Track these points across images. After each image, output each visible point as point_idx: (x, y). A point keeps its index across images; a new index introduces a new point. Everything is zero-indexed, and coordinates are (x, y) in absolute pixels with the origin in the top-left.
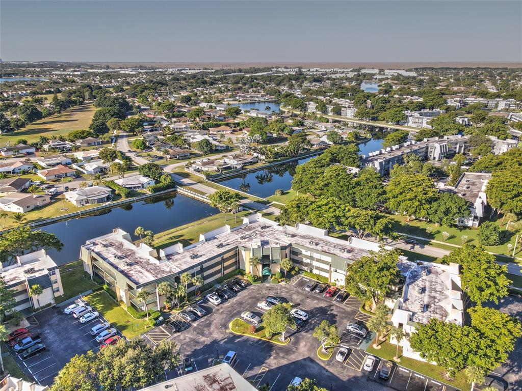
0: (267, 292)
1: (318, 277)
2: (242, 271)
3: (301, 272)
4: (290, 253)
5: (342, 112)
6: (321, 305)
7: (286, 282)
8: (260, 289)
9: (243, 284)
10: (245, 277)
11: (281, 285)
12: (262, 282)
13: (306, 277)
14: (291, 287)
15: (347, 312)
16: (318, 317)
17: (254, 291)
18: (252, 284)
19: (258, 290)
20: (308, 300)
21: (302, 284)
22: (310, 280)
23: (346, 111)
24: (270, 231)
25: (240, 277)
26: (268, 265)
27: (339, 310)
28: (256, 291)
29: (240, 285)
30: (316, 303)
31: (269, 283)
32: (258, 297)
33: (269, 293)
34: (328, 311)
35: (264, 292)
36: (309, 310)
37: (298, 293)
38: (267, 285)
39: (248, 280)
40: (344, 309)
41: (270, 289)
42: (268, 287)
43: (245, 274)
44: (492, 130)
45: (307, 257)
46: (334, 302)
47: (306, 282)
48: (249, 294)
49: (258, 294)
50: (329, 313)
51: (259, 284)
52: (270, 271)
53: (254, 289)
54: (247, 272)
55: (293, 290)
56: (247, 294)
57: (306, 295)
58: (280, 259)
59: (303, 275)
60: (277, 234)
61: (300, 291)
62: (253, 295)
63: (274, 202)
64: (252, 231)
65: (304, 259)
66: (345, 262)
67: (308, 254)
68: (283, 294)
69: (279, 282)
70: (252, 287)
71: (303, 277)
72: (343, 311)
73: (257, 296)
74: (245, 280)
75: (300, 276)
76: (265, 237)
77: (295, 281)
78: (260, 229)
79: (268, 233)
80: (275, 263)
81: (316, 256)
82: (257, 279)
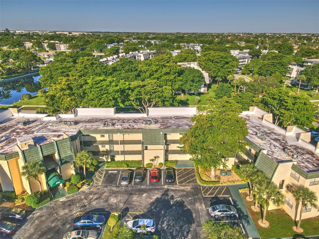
0: (66, 211)
1: (127, 163)
2: (9, 195)
3: (100, 165)
4: (81, 144)
5: (56, 47)
6: (154, 198)
7: (89, 185)
8: (52, 212)
9: (18, 216)
10: (18, 202)
11: (83, 192)
12: (51, 199)
13: (110, 169)
14: (99, 189)
15: (189, 192)
16: (164, 216)
17: (43, 218)
18: (34, 209)
19: (51, 214)
20: (135, 198)
21: (110, 179)
22: (119, 171)
23: (60, 46)
24: (38, 125)
25: (7, 205)
26: (54, 170)
27: (179, 194)
28: (47, 219)
29: (13, 220)
30: (147, 197)
31: (63, 195)
32: (55, 227)
33: (71, 211)
34: (168, 201)
35: (62, 213)
36: (146, 210)
37: (114, 193)
38: (62, 199)
39: (24, 205)
40: (183, 191)
41: (70, 204)
42: (64, 203)
43: (16, 197)
44: (165, 46)
45: (103, 143)
46: (166, 187)
47: (115, 175)
48: (35, 229)
49: (53, 222)
50: (172, 203)
51: (48, 204)
52: (60, 177)
53: (41, 216)
54: (18, 191)
55: (105, 192)
56: (32, 230)
57: (126, 191)
58: (73, 154)
59: (105, 168)
60: (51, 126)
61: (115, 189)
62: (44, 227)
63: (23, 106)
64: (8, 132)
65: (100, 146)
66: (161, 133)
67: (106, 138)
68: (94, 203)
69: (79, 188)
70: (37, 214)
71: (107, 171)
72: (185, 193)
73: (53, 225)
74: (18, 207)
75: (102, 170)
76: (35, 133)
77: (99, 179)
78: (21, 126)
79: (37, 128)
80: (66, 162)
81: (117, 137)
82: (41, 197)
